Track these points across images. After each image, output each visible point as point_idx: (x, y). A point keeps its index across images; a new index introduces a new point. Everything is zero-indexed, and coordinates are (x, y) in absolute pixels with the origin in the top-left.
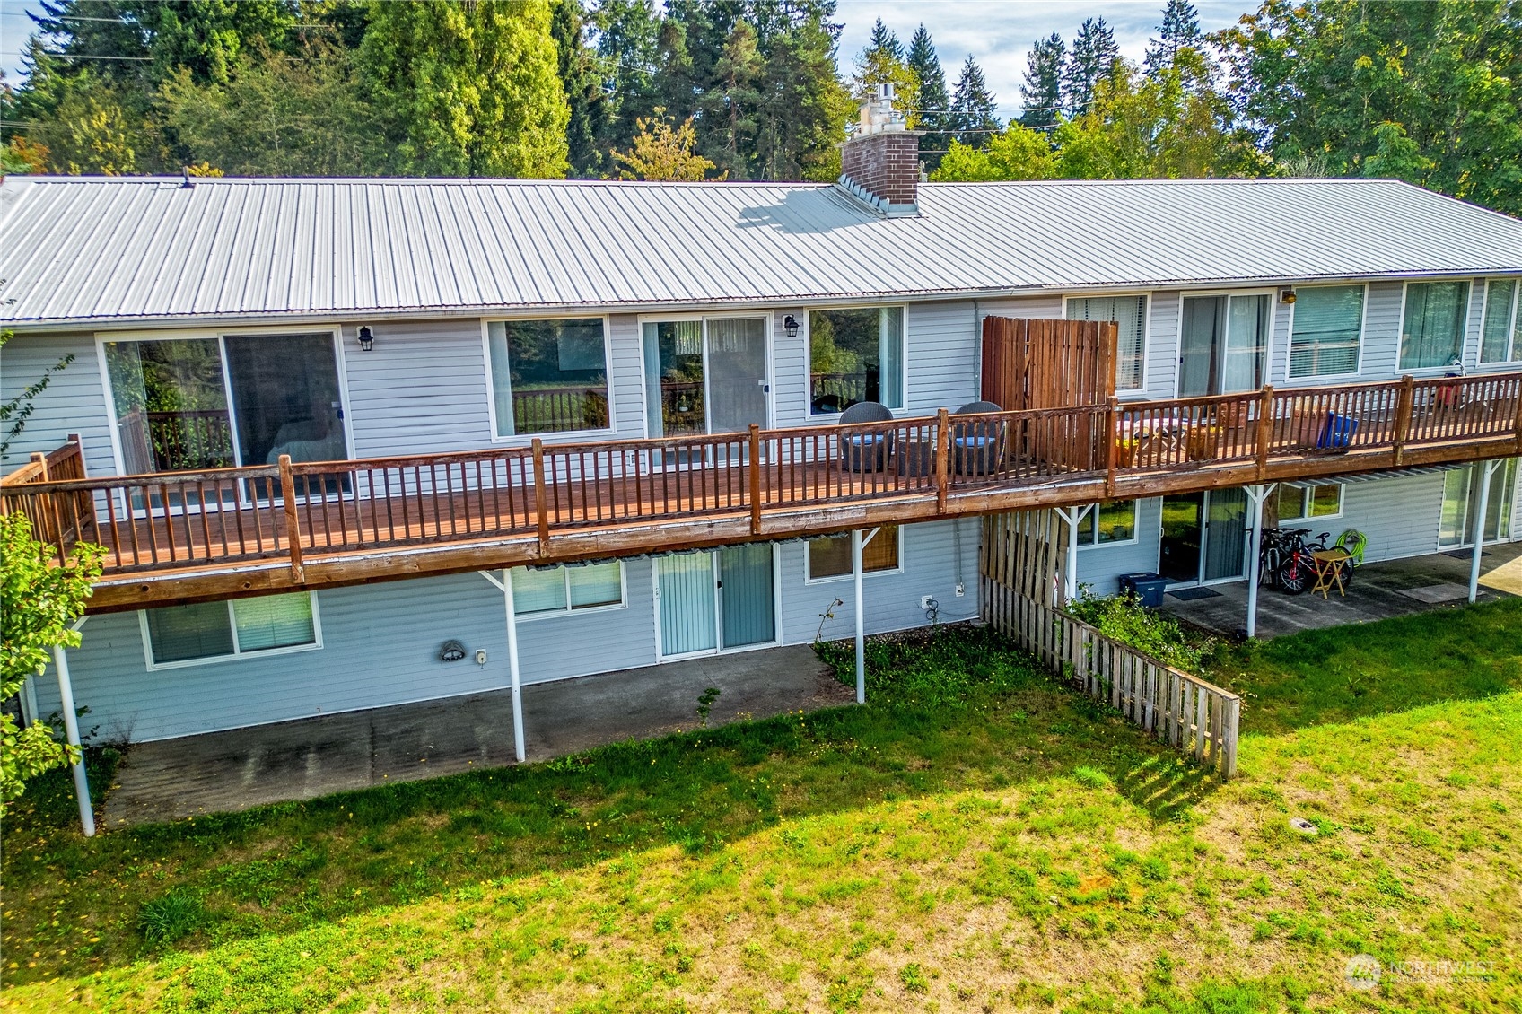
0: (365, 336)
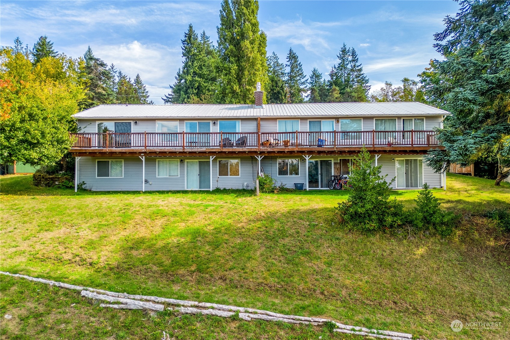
0: (136, 122)
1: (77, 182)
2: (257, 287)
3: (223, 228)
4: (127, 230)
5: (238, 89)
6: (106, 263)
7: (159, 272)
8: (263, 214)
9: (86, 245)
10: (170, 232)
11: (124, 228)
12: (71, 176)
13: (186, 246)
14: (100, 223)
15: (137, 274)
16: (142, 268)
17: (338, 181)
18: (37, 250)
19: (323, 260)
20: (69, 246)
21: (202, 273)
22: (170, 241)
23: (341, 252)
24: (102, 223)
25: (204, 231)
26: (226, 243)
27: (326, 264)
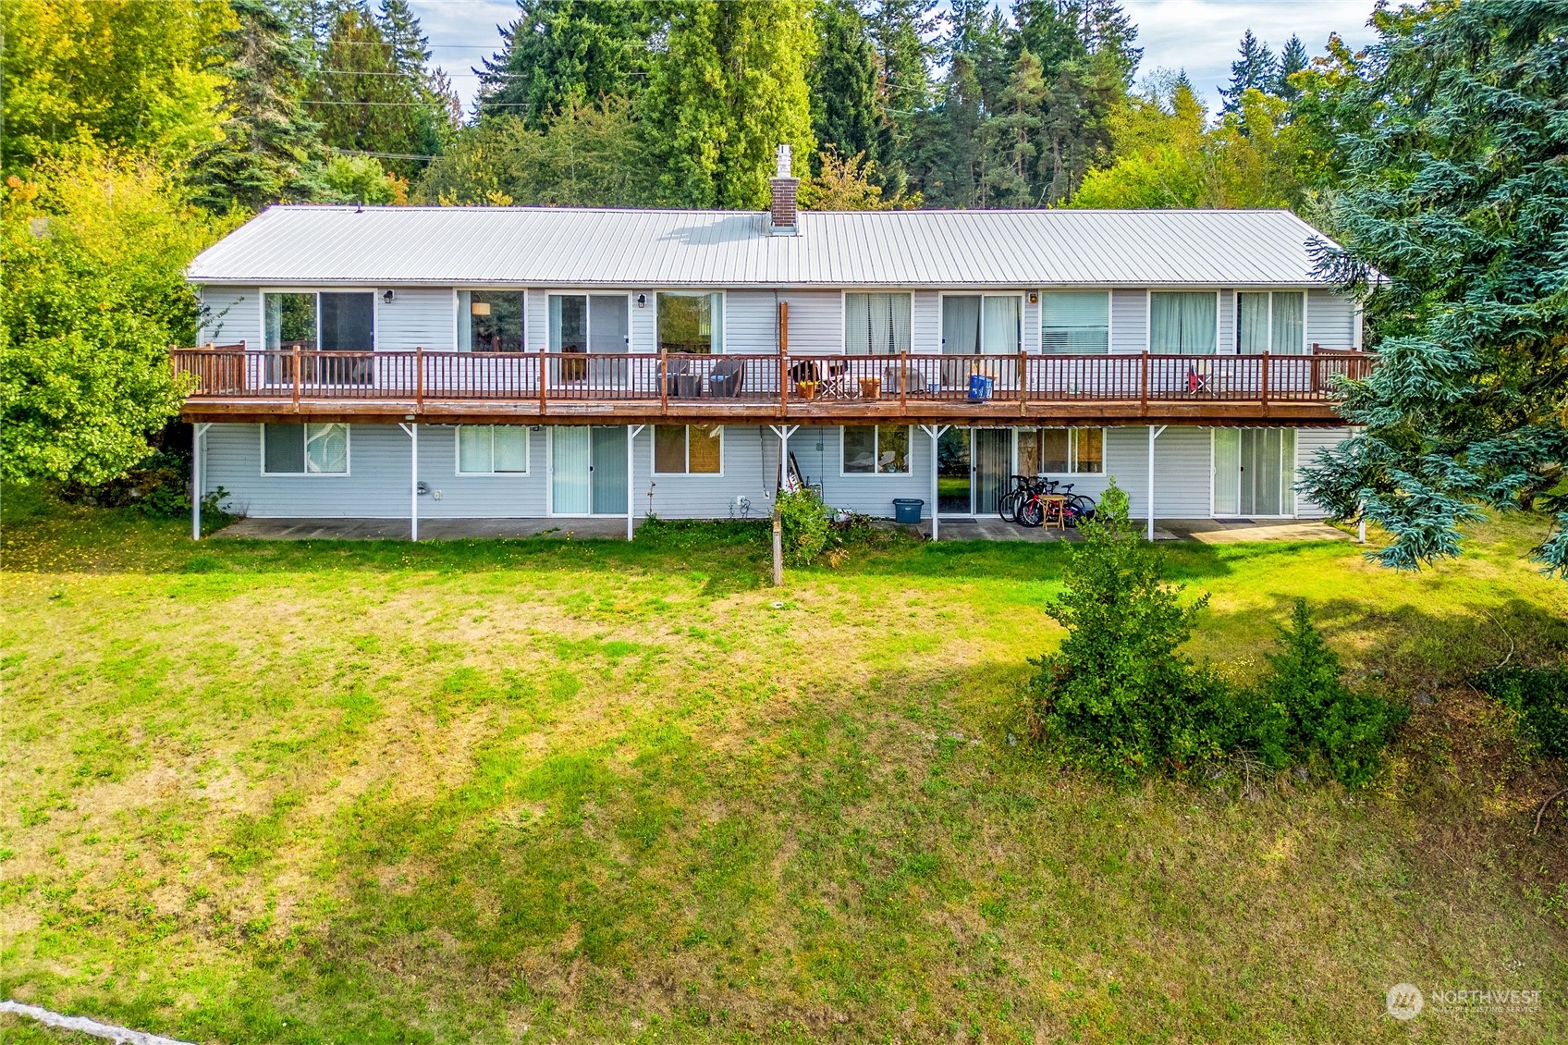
0: (389, 295)
1: (198, 490)
2: (770, 1021)
3: (666, 759)
4: (362, 771)
5: (718, 79)
6: (295, 925)
7: (464, 961)
8: (793, 695)
9: (228, 844)
10: (498, 780)
11: (351, 759)
12: (179, 468)
13: (546, 845)
14: (273, 738)
15: (393, 970)
16: (406, 943)
17: (1030, 496)
18: (71, 873)
19: (979, 897)
20: (173, 852)
21: (600, 965)
22: (496, 820)
23: (1033, 862)
24: (281, 738)
25: (605, 771)
26: (675, 828)
27: (988, 915)
